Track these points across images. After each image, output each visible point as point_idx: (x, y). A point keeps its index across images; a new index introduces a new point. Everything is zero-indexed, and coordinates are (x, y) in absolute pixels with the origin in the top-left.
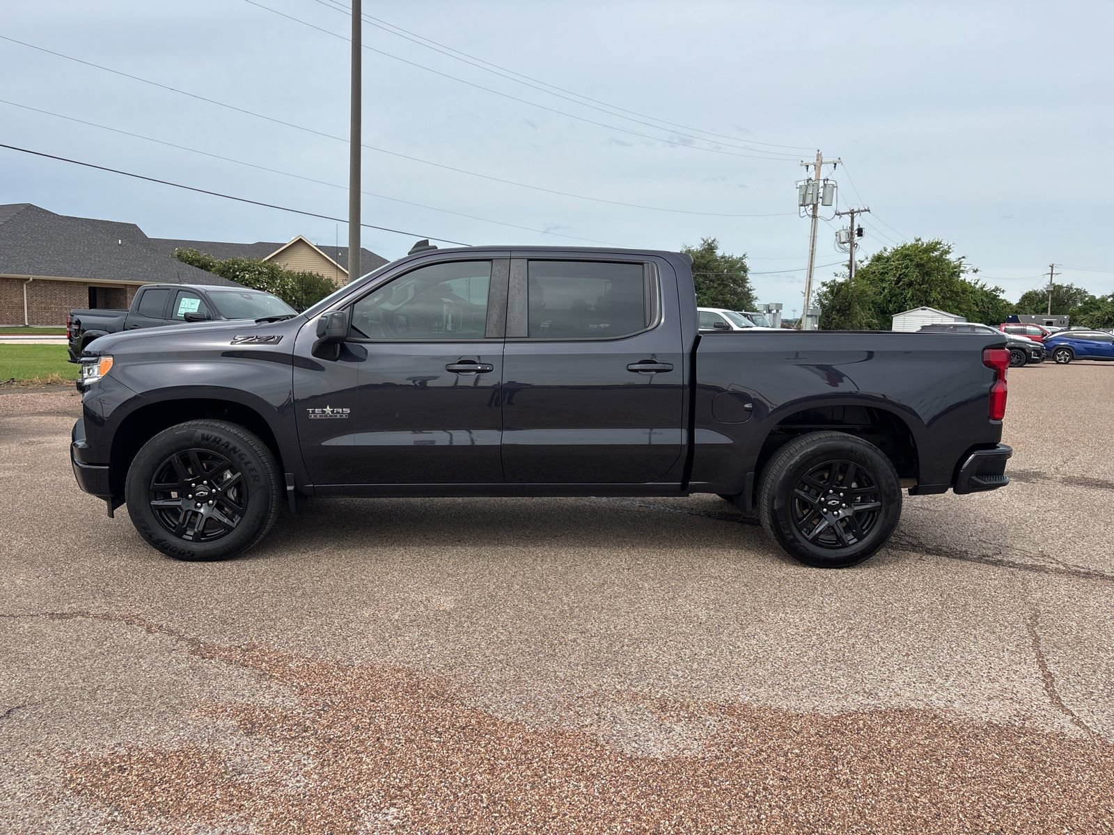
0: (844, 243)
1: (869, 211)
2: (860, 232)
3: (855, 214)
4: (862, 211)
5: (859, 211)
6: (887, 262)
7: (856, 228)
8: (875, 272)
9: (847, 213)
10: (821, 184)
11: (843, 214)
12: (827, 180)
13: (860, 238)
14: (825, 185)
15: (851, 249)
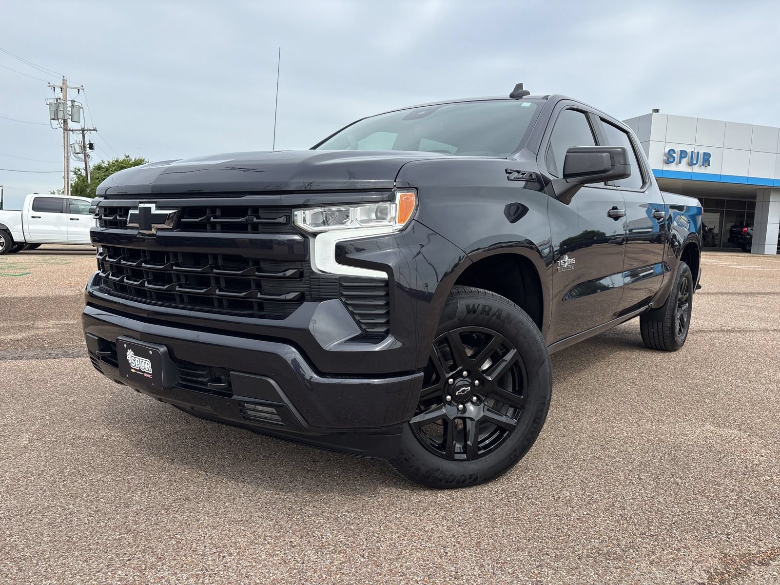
0: (79, 153)
1: (96, 131)
2: (91, 146)
3: (85, 132)
4: (91, 130)
5: (88, 130)
6: (106, 171)
7: (87, 142)
8: (98, 178)
9: (79, 130)
10: (69, 103)
11: (75, 130)
12: (74, 101)
13: (91, 150)
14: (73, 105)
15: (85, 158)
